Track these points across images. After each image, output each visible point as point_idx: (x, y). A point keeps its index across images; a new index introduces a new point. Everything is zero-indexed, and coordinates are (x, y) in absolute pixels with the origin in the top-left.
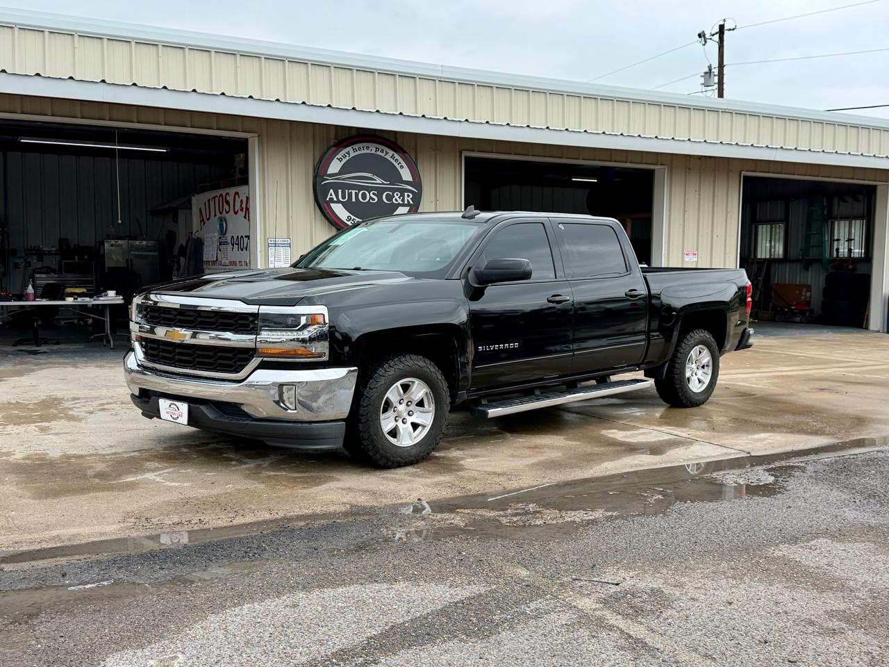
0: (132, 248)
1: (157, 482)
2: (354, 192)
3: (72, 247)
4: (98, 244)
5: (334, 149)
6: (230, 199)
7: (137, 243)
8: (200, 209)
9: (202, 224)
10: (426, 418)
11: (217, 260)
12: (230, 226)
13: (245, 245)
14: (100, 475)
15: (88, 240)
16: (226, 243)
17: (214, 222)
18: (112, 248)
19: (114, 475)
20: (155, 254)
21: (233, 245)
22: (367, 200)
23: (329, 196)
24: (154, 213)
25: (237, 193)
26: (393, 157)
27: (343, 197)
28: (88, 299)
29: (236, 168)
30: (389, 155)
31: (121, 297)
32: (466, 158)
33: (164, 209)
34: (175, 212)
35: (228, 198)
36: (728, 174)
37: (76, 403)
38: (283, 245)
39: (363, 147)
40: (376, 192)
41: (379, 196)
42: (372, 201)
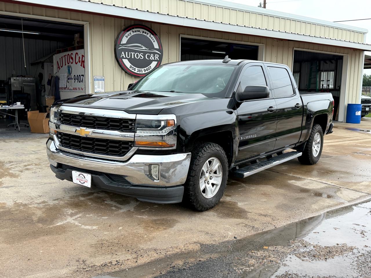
0: (24, 81)
2: (133, 53)
4: (8, 79)
5: (123, 32)
6: (73, 56)
7: (26, 78)
8: (58, 62)
9: (59, 68)
11: (66, 87)
12: (73, 70)
13: (81, 80)
15: (3, 77)
16: (71, 79)
17: (65, 68)
18: (15, 81)
21: (75, 79)
22: (139, 58)
23: (122, 55)
24: (32, 64)
25: (77, 53)
26: (150, 36)
27: (128, 56)
28: (7, 106)
29: (75, 41)
30: (149, 35)
31: (23, 105)
32: (181, 38)
33: (38, 62)
34: (42, 63)
35: (72, 56)
36: (288, 49)
37: (12, 165)
38: (101, 80)
39: (137, 31)
40: (143, 54)
41: (144, 56)
42: (141, 58)
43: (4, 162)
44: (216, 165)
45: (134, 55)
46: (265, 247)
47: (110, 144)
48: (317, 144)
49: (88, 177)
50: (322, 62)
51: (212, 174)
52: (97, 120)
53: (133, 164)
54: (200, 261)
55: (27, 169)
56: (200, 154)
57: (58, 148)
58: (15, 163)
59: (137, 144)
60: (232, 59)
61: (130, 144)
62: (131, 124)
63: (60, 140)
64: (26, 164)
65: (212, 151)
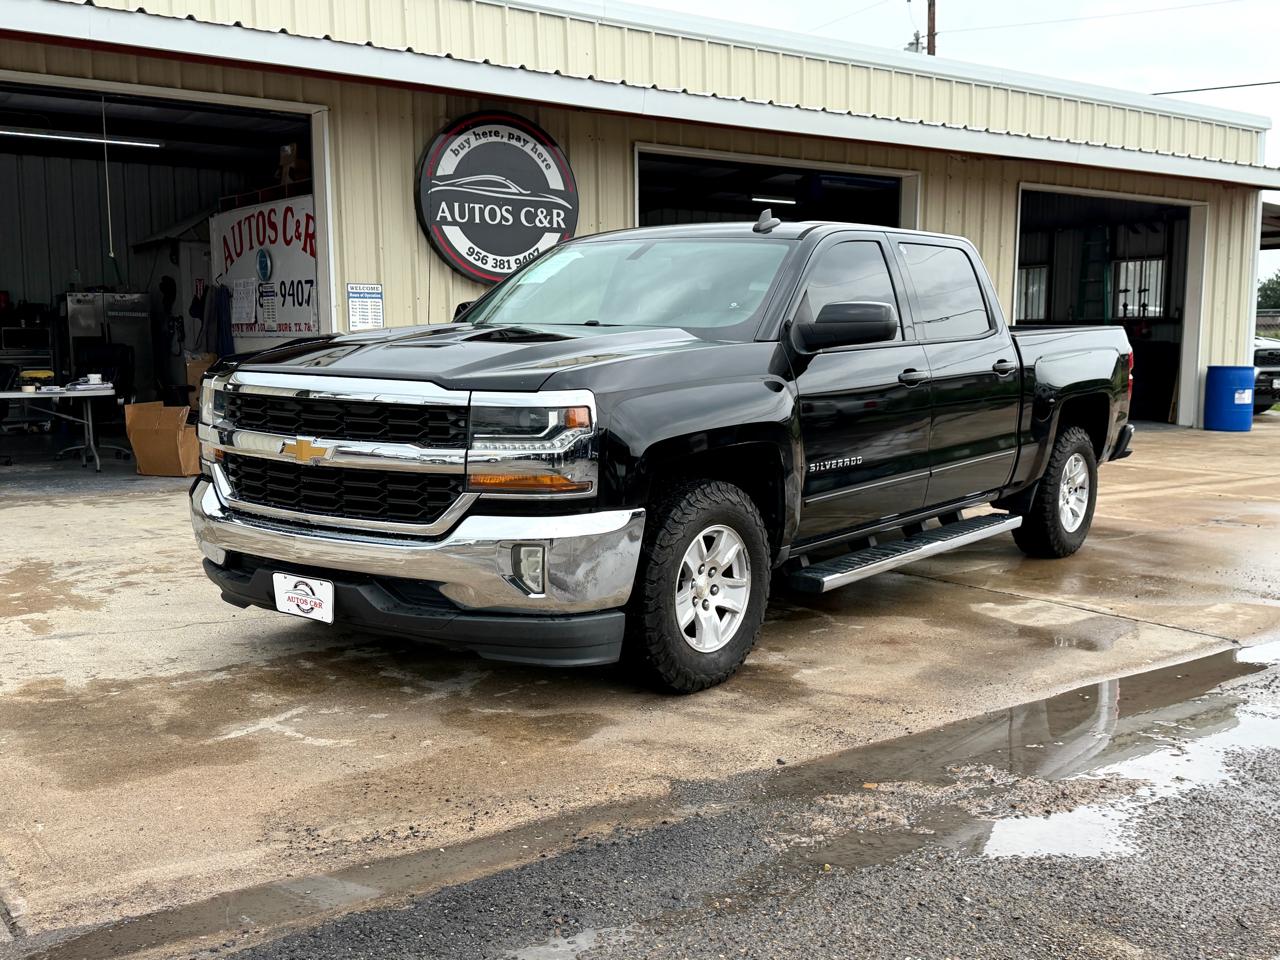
0: (111, 306)
1: (290, 739)
2: (477, 206)
3: (16, 302)
4: (55, 299)
5: (442, 137)
6: (278, 219)
7: (117, 297)
9: (229, 261)
10: (737, 597)
11: (256, 322)
12: (278, 263)
13: (306, 297)
14: (175, 726)
15: (39, 293)
16: (273, 294)
17: (250, 259)
18: (80, 306)
19: (203, 723)
20: (144, 315)
21: (284, 296)
22: (498, 221)
23: (440, 214)
24: (139, 249)
25: (289, 209)
26: (534, 149)
27: (462, 216)
28: (57, 389)
29: (281, 168)
30: (529, 147)
31: (111, 385)
32: (640, 154)
33: (157, 241)
34: (173, 246)
35: (274, 218)
36: (1002, 185)
37: (78, 573)
38: (370, 295)
39: (490, 132)
40: (510, 208)
41: (516, 215)
42: (504, 223)
43: (52, 564)
44: (730, 548)
45: (482, 211)
46: (867, 785)
47: (391, 487)
48: (1076, 490)
49: (325, 590)
50: (1122, 229)
51: (718, 579)
52: (349, 414)
53: (463, 548)
54: (665, 823)
55: (129, 584)
56: (676, 514)
57: (226, 504)
58: (90, 567)
59: (473, 484)
60: (782, 220)
61: (453, 483)
62: (455, 424)
63: (232, 478)
64: (124, 568)
65: (714, 504)
